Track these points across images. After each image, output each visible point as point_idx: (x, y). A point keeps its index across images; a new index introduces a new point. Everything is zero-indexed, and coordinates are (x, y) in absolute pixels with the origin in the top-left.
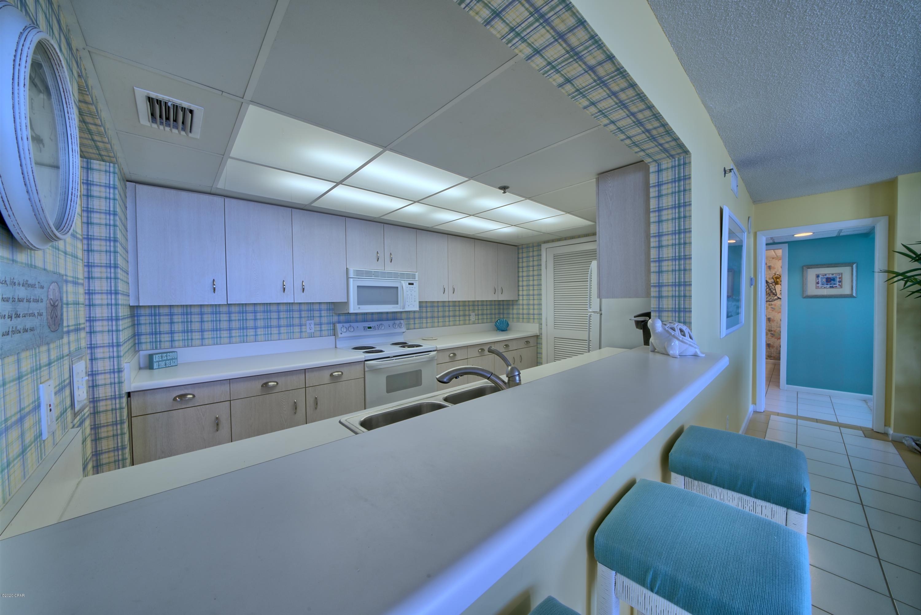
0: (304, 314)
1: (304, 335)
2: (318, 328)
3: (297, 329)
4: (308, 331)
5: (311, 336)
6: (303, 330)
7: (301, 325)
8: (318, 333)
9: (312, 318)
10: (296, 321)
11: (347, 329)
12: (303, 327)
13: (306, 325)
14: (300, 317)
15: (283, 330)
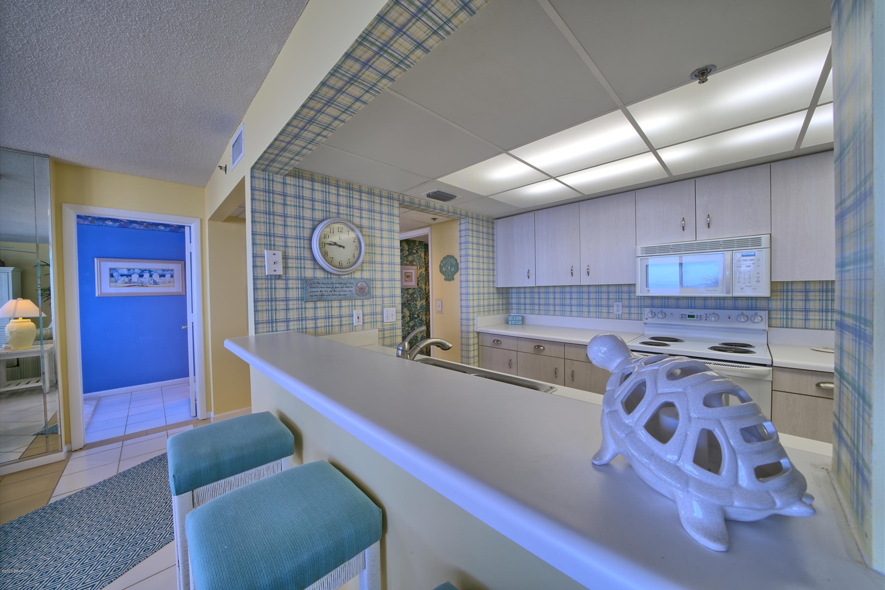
0: (612, 296)
1: (611, 315)
2: (626, 310)
3: (605, 310)
4: (616, 312)
5: (619, 318)
6: (611, 311)
7: (608, 306)
8: (627, 316)
9: (620, 299)
10: (604, 302)
11: (654, 315)
12: (611, 308)
13: (613, 306)
14: (608, 299)
15: (592, 309)
